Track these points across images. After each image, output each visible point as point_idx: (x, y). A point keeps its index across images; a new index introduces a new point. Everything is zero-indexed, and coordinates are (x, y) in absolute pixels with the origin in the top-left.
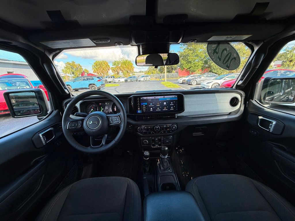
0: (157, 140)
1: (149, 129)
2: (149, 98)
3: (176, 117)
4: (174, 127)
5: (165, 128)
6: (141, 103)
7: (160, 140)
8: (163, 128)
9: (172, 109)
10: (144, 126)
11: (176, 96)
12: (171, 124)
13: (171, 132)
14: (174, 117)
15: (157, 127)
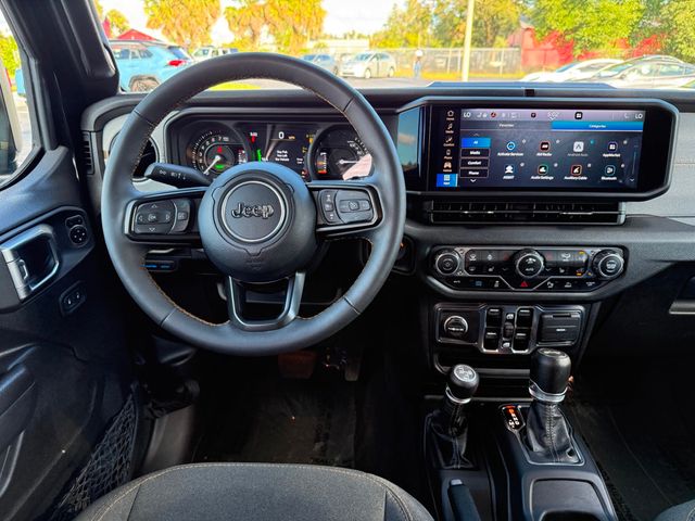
0: (512, 321)
1: (489, 264)
2: (502, 113)
3: (623, 218)
4: (613, 266)
5: (564, 265)
6: (463, 140)
7: (524, 321)
9: (610, 175)
11: (640, 115)
12: (599, 250)
13: (591, 287)
14: (614, 218)
15: (530, 259)
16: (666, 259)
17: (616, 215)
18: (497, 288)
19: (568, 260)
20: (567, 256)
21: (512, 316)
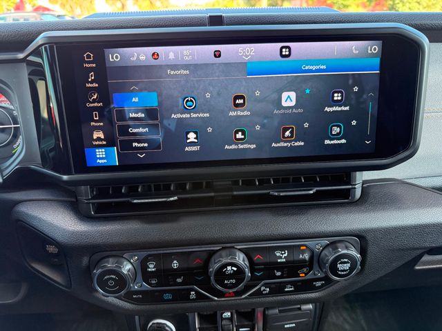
0: (231, 319)
1: (176, 273)
2: (170, 53)
3: (358, 193)
4: (347, 266)
5: (280, 267)
6: (116, 97)
8: (270, 268)
9: (338, 137)
10: (144, 254)
11: (374, 47)
12: (326, 242)
13: (319, 287)
14: (347, 194)
15: (229, 268)
16: (417, 245)
17: (349, 189)
18: (193, 299)
19: (284, 260)
20: (283, 254)
21: (229, 314)
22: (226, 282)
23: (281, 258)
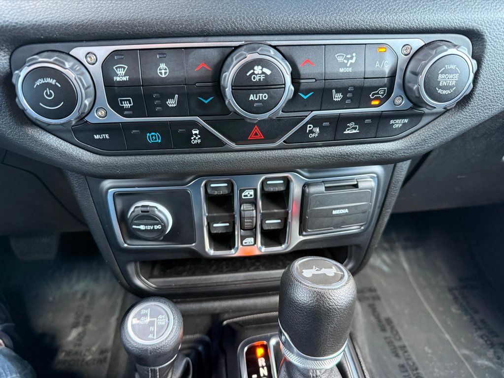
0: (254, 202)
15: (258, 69)
18: (197, 145)
19: (350, 70)
20: (348, 59)
21: (252, 192)
22: (252, 97)
23: (345, 65)
